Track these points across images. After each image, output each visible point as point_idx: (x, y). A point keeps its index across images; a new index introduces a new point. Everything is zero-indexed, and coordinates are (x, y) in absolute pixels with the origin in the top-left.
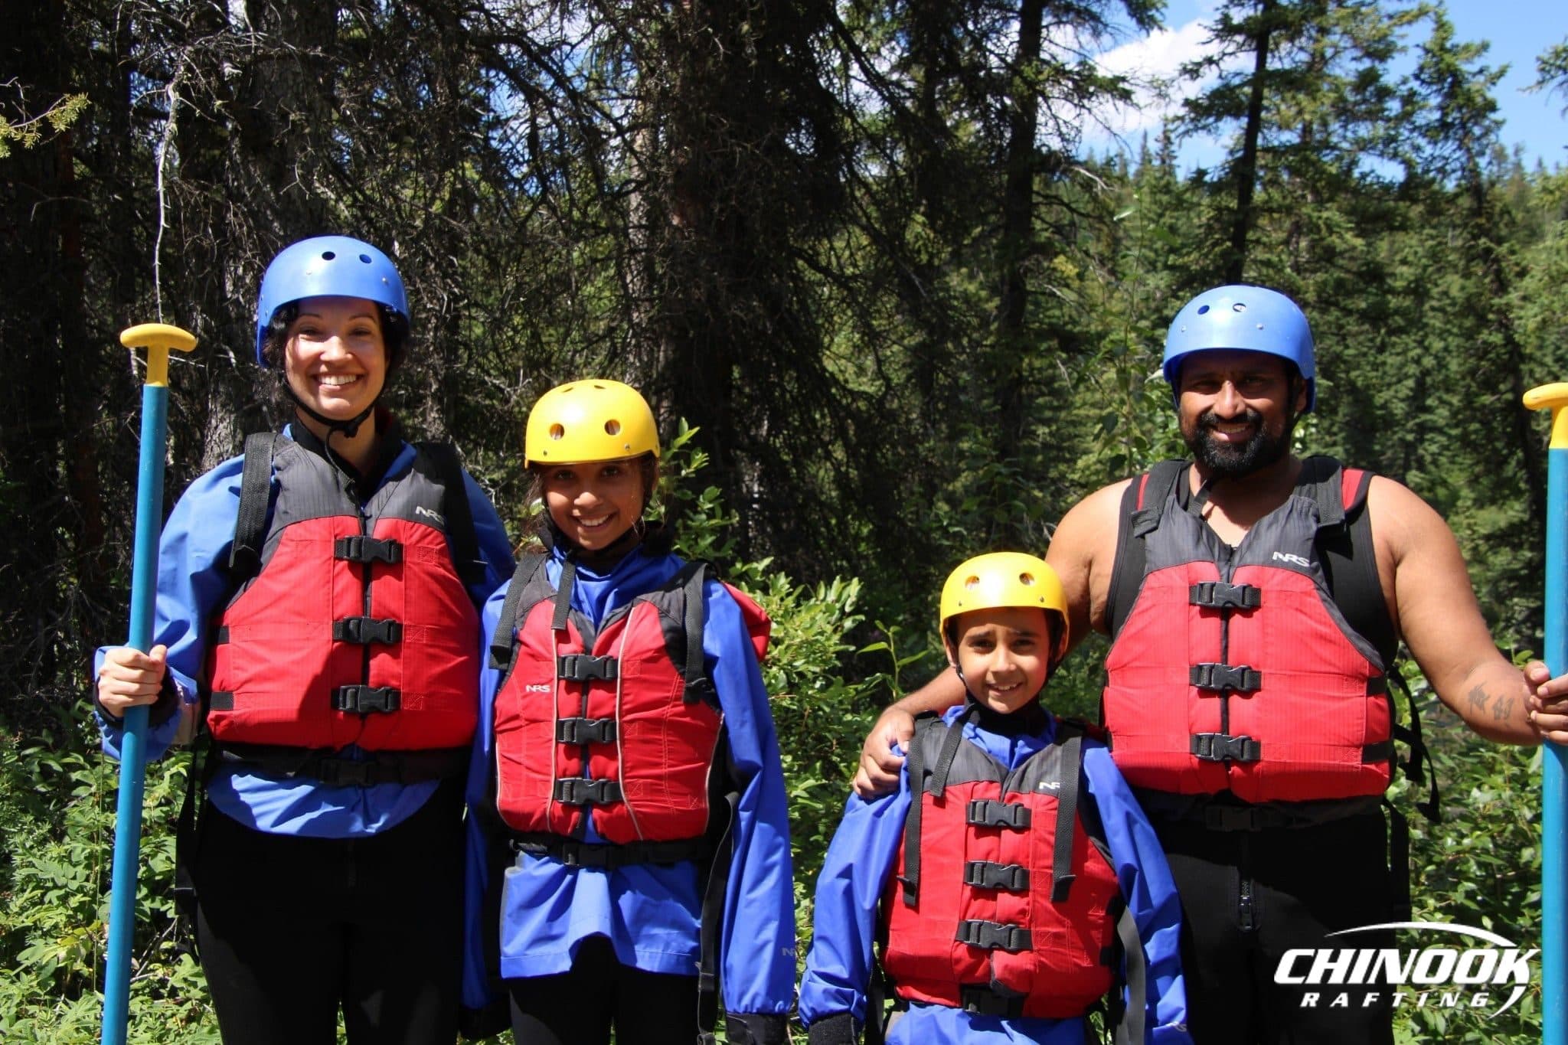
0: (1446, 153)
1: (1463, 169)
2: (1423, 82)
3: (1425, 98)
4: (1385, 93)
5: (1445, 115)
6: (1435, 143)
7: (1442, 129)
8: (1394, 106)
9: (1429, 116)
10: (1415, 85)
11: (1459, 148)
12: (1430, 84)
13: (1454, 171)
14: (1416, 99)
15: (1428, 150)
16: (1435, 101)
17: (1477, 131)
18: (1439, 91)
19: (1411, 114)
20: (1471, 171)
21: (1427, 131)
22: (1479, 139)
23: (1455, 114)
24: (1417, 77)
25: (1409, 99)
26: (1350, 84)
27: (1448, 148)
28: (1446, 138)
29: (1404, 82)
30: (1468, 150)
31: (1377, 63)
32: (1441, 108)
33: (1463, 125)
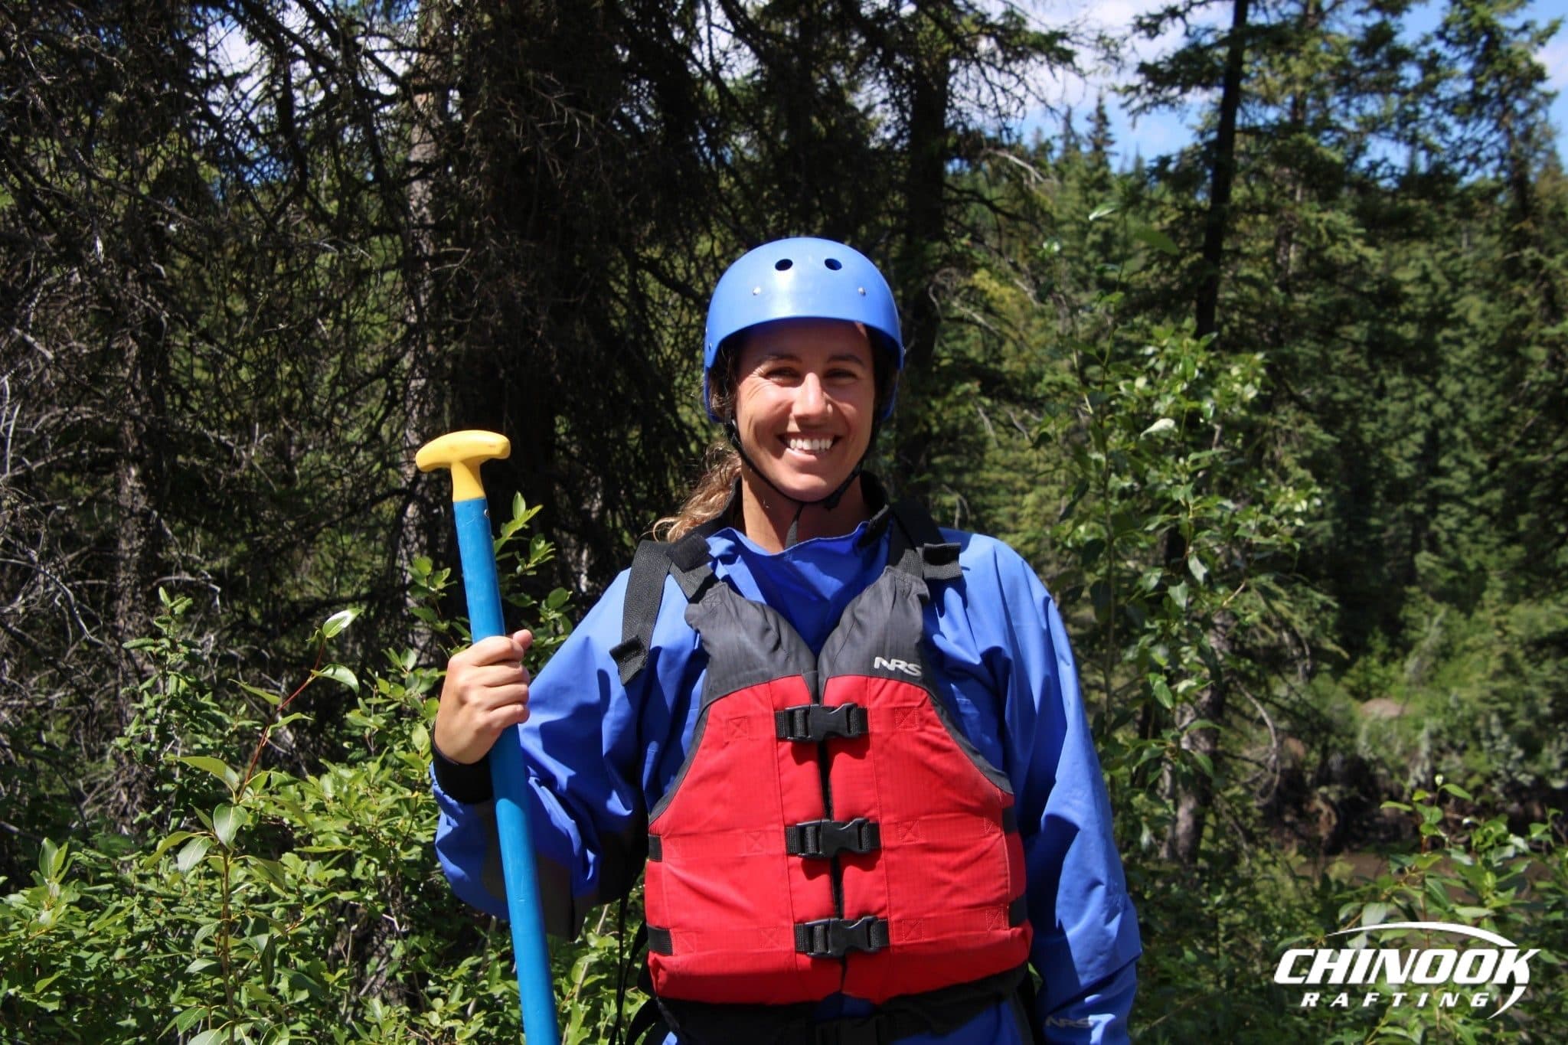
0: (1480, 136)
1: (1502, 157)
2: (1449, 42)
3: (1452, 63)
4: (1401, 56)
5: (1478, 85)
6: (1465, 123)
7: (1472, 106)
8: (1411, 74)
9: (1457, 87)
10: (1439, 46)
11: (1497, 128)
12: (1458, 44)
13: (1490, 159)
14: (1442, 64)
15: (1457, 131)
16: (1464, 67)
17: (1520, 106)
18: (1469, 54)
19: (1434, 84)
20: (1513, 159)
21: (1452, 106)
22: (1522, 116)
23: (1491, 85)
24: (1441, 35)
25: (1431, 65)
26: (1353, 43)
27: (1482, 129)
28: (1480, 116)
29: (1426, 42)
30: (1509, 131)
31: (1388, 17)
32: (1471, 75)
33: (1502, 99)
